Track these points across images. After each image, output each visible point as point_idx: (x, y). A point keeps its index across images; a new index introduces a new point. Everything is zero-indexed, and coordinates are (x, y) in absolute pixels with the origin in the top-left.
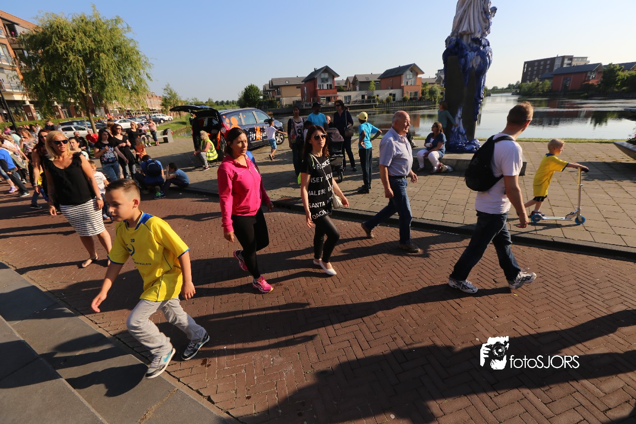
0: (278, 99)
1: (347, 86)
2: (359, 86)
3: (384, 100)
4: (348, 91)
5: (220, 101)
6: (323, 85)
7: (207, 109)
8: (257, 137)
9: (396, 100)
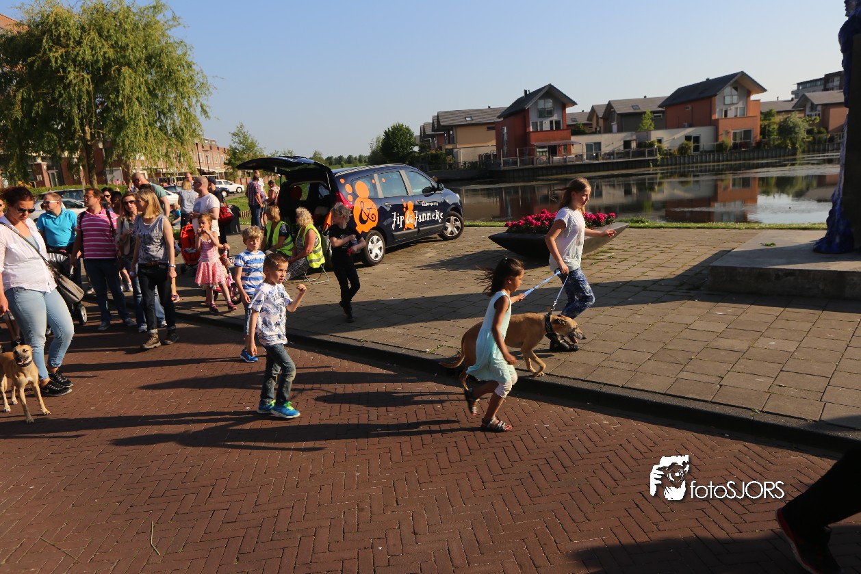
0: (450, 152)
1: (591, 124)
2: (617, 123)
3: (675, 149)
4: (595, 133)
5: (335, 156)
6: (541, 123)
9: (701, 149)
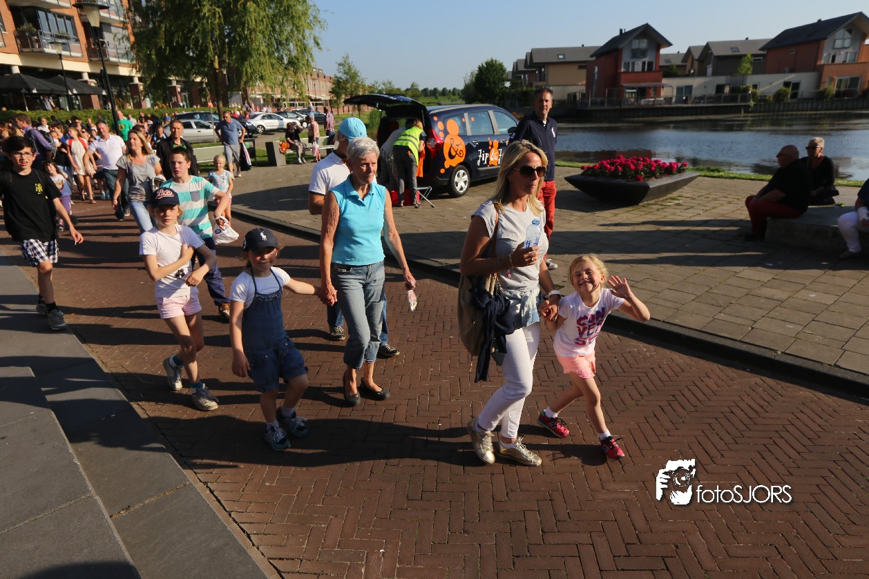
1: (685, 66)
2: (713, 66)
3: (770, 96)
4: (688, 75)
5: (431, 88)
6: (633, 64)
7: (407, 102)
8: (491, 159)
9: (799, 97)
